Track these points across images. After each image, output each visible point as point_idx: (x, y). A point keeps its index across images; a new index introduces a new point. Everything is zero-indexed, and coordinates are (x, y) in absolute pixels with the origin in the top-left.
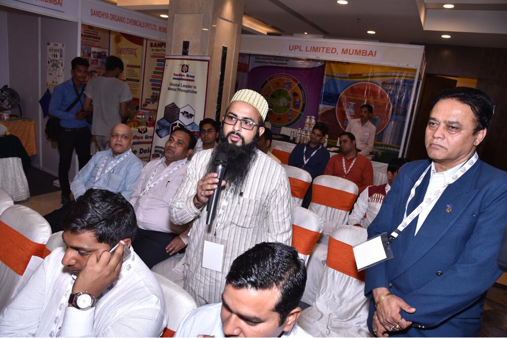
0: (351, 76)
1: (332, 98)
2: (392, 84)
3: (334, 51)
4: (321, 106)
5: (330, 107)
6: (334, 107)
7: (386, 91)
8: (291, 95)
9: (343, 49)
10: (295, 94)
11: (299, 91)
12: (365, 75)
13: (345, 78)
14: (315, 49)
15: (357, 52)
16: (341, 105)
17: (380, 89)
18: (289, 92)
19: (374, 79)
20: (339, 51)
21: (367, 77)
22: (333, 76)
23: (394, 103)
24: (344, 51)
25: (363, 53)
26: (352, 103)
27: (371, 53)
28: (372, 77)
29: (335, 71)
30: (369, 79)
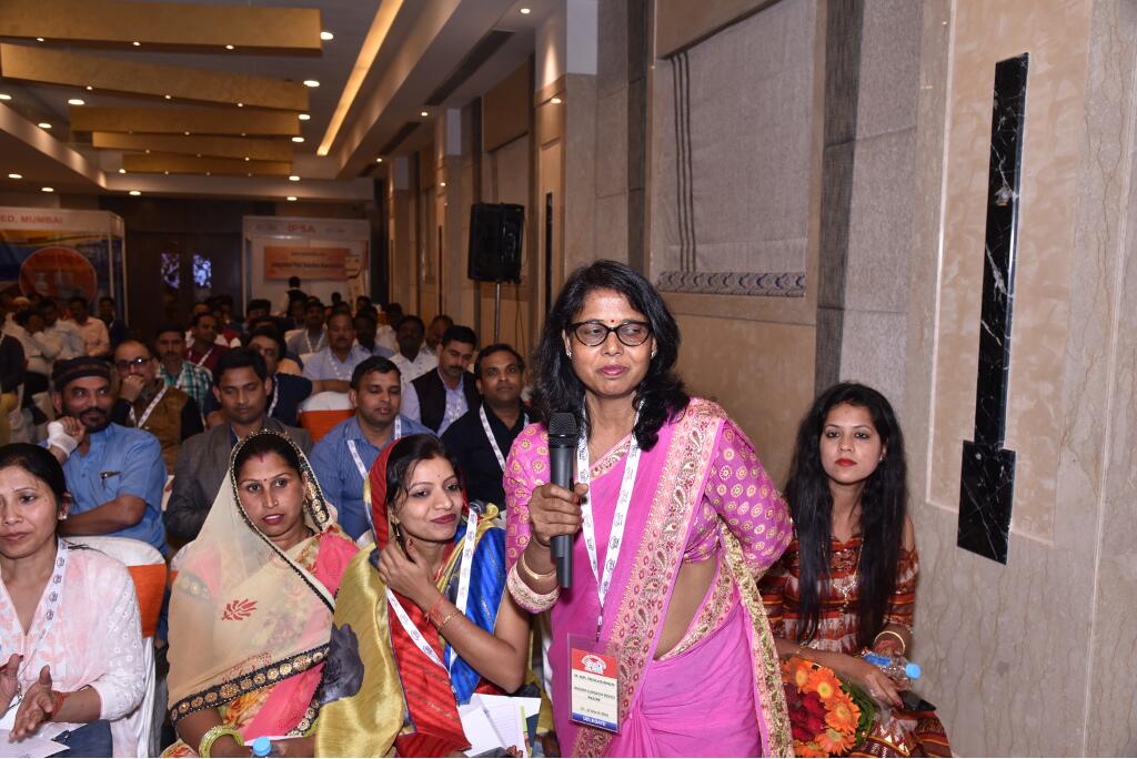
0: (31, 241)
1: (10, 270)
2: (89, 246)
7: (84, 254)
9: (22, 218)
12: (50, 238)
13: (25, 243)
15: (41, 220)
16: (25, 278)
17: (75, 253)
19: (62, 243)
20: (18, 217)
21: (54, 240)
23: (96, 268)
24: (25, 219)
25: (48, 220)
26: (42, 275)
27: (56, 220)
28: (61, 240)
29: (8, 240)
30: (57, 243)
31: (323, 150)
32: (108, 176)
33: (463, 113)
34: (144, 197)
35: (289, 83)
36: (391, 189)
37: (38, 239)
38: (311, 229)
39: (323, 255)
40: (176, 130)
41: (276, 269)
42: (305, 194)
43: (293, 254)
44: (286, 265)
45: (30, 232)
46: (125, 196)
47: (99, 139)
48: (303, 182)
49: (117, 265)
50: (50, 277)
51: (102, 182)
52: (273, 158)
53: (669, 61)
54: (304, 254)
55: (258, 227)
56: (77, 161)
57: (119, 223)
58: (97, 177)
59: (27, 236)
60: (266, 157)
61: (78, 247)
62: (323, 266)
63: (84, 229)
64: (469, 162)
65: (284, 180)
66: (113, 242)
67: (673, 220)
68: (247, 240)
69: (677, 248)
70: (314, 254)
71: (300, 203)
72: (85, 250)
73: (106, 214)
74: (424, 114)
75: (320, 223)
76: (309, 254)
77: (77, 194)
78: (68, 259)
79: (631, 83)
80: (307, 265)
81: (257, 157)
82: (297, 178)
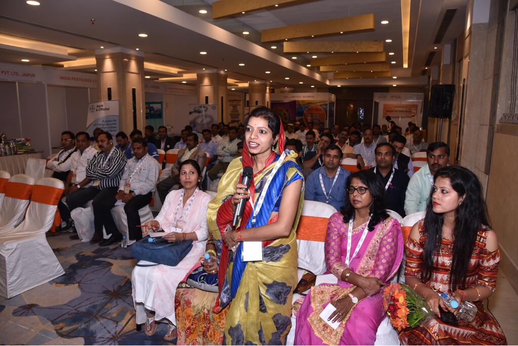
0: (308, 104)
1: (301, 114)
3: (300, 97)
4: (297, 118)
5: (300, 118)
6: (301, 117)
7: (322, 108)
8: (283, 115)
10: (285, 114)
11: (287, 113)
13: (306, 105)
14: (293, 97)
15: (308, 97)
16: (305, 116)
17: (320, 107)
18: (282, 113)
19: (316, 104)
20: (302, 96)
22: (300, 105)
24: (304, 97)
25: (310, 97)
26: (310, 115)
29: (301, 103)
31: (406, 66)
32: (330, 81)
33: (451, 45)
34: (342, 87)
35: (376, 42)
36: (431, 80)
37: (309, 103)
38: (400, 97)
39: (406, 107)
40: (343, 63)
41: (388, 113)
42: (400, 83)
43: (395, 107)
44: (392, 111)
45: (307, 101)
46: (336, 87)
47: (322, 69)
48: (398, 79)
49: (331, 111)
50: (312, 116)
51: (328, 83)
52: (381, 70)
53: (514, 11)
55: (379, 97)
56: (317, 77)
57: (333, 97)
58: (325, 81)
59: (306, 102)
60: (379, 70)
61: (321, 105)
62: (406, 111)
63: (323, 99)
64: (452, 67)
65: (391, 79)
66: (330, 103)
67: (510, 88)
68: (375, 102)
69: (509, 102)
70: (403, 107)
71: (398, 87)
72: (323, 106)
73: (327, 94)
74: (435, 48)
75: (402, 94)
76: (400, 107)
77: (321, 87)
78: (317, 109)
79: (499, 24)
80: (400, 111)
81: (375, 71)
82: (396, 77)
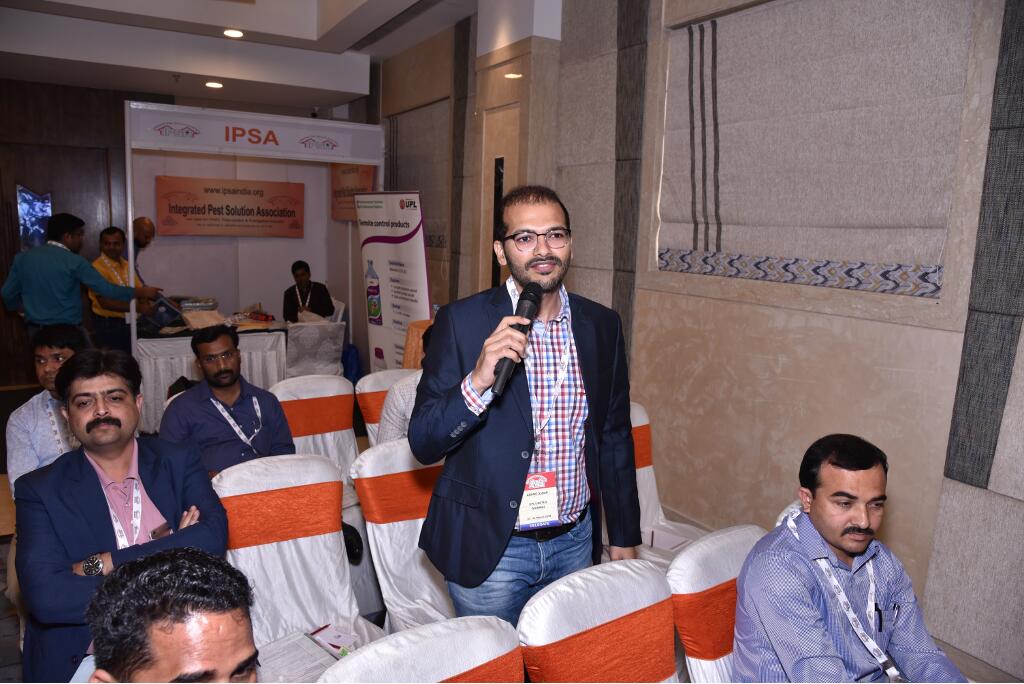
36: (502, 41)
43: (207, 190)
44: (196, 211)
54: (227, 191)
62: (259, 212)
70: (245, 192)
80: (232, 211)
82: (239, 34)
